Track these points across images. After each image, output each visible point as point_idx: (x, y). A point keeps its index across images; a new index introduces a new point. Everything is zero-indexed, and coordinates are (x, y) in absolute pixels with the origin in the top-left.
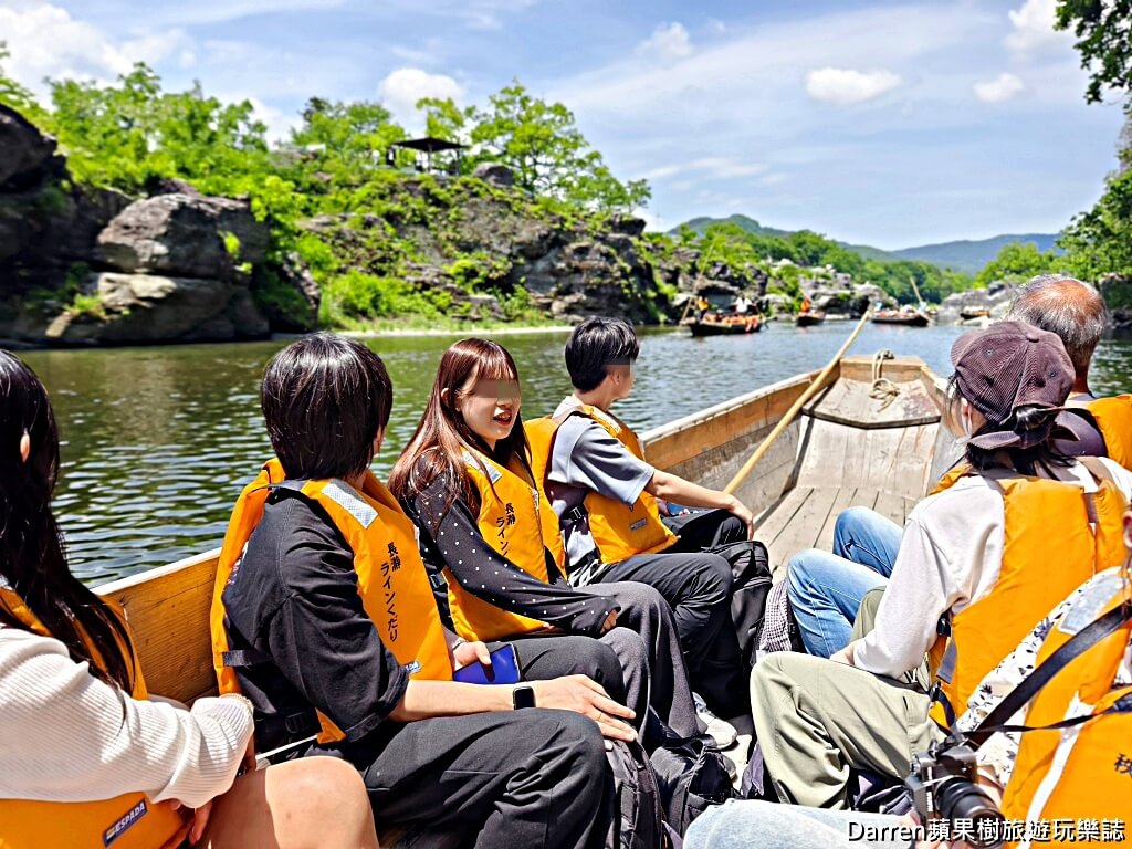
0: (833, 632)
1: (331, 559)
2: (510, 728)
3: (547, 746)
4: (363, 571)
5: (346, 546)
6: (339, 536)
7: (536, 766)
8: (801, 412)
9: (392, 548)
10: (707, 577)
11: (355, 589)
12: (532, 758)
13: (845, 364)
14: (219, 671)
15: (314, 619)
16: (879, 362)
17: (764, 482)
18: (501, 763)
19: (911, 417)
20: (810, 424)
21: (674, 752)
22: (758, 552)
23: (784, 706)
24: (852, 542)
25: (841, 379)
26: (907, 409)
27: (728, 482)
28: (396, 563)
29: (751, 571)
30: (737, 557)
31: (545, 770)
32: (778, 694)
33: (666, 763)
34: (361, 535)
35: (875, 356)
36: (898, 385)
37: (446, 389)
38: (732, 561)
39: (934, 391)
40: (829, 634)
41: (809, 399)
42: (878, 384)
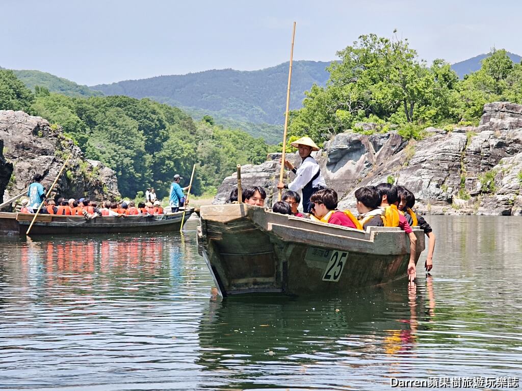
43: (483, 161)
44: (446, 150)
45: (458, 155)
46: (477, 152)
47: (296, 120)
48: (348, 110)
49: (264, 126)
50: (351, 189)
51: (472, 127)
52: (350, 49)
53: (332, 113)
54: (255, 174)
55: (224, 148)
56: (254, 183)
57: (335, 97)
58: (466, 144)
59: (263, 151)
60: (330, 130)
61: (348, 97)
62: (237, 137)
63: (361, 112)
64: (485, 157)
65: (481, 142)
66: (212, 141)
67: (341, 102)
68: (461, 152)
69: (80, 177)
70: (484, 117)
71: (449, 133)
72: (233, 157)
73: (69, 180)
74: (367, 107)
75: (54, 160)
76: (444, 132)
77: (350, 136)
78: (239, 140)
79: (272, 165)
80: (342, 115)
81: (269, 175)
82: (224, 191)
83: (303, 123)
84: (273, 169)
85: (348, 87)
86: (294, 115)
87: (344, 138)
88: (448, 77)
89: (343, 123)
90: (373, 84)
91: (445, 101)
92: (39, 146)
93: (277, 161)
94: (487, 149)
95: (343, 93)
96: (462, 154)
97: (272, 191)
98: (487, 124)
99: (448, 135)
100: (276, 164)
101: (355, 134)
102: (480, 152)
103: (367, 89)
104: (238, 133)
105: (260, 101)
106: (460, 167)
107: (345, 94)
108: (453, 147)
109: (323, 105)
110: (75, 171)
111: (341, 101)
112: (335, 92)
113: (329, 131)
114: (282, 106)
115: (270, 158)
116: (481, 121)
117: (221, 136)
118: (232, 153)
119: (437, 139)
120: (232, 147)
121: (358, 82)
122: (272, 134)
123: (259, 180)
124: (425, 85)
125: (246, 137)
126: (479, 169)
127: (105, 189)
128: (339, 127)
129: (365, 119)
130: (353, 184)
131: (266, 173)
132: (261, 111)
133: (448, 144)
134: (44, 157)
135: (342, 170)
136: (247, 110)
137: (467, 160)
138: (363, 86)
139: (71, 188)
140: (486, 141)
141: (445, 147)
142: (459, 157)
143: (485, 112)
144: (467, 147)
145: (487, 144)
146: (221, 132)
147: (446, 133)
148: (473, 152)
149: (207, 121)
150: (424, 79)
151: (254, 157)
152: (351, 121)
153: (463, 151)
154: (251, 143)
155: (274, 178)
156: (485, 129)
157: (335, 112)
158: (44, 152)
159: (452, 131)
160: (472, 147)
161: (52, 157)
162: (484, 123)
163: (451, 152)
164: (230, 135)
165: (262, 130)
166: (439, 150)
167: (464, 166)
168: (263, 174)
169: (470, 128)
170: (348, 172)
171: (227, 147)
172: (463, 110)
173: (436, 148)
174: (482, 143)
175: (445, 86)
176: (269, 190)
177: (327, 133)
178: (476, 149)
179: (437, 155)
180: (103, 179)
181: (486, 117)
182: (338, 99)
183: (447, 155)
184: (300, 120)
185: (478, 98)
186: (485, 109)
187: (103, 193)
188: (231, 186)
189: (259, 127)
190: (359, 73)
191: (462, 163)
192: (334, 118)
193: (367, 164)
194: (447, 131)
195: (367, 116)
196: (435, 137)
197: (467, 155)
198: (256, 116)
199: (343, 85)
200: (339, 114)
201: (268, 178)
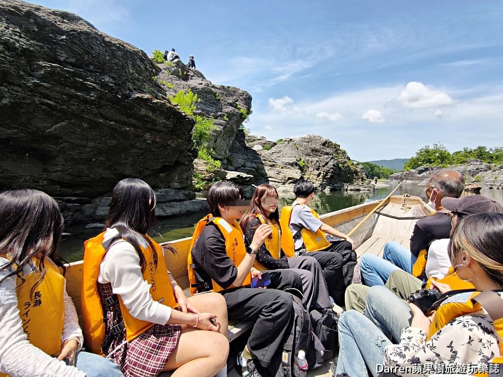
0: (375, 280)
1: (219, 241)
2: (265, 293)
3: (275, 300)
4: (228, 245)
5: (224, 239)
6: (222, 237)
7: (271, 306)
8: (375, 212)
9: (236, 240)
10: (334, 260)
11: (225, 249)
12: (270, 303)
13: (392, 198)
14: (189, 269)
15: (215, 256)
16: (404, 198)
17: (362, 234)
18: (262, 303)
19: (415, 216)
20: (378, 216)
21: (319, 311)
22: (353, 253)
23: (354, 300)
24: (390, 252)
25: (390, 202)
26: (414, 213)
27: (348, 233)
28: (237, 244)
29: (350, 259)
30: (346, 254)
31: (273, 307)
32: (352, 296)
33: (316, 315)
34: (228, 235)
35: (403, 196)
36: (411, 206)
37: (257, 198)
38: (344, 256)
39: (424, 208)
40: (374, 281)
41: (379, 208)
42: (404, 205)
46: (470, 171)
52: (422, 149)
69: (346, 167)
73: (340, 168)
75: (332, 158)
92: (325, 151)
110: (344, 164)
127: (359, 174)
134: (327, 156)
135: (422, 175)
139: (341, 172)
158: (327, 154)
161: (331, 157)
170: (424, 175)
180: (358, 170)
187: (358, 175)
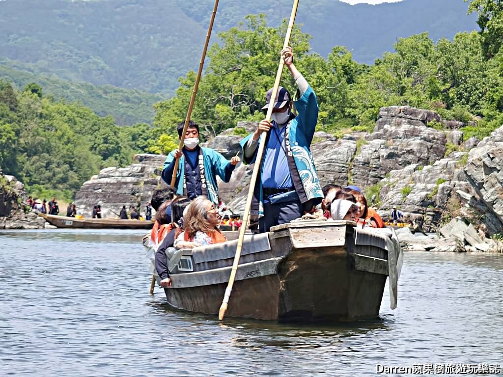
43: (372, 173)
44: (332, 159)
45: (344, 165)
47: (168, 113)
48: (230, 105)
49: (108, 91)
50: (231, 199)
51: (366, 133)
53: (210, 107)
54: (120, 178)
55: (56, 130)
56: (119, 189)
57: (215, 88)
58: (355, 154)
59: (112, 137)
60: (208, 127)
61: (230, 90)
62: (74, 115)
63: (245, 107)
64: (374, 169)
65: (370, 152)
66: (40, 121)
67: (222, 95)
68: (348, 162)
70: (380, 122)
71: (339, 140)
72: (69, 145)
74: (252, 102)
76: (334, 139)
77: (230, 138)
78: (78, 119)
79: (140, 169)
80: (222, 110)
81: (136, 181)
82: (84, 197)
83: (176, 118)
84: (141, 173)
85: (231, 76)
86: (165, 107)
87: (223, 141)
88: (349, 68)
89: (224, 119)
90: (260, 75)
91: (344, 97)
93: (145, 164)
94: (377, 160)
95: (225, 84)
96: (349, 165)
97: (139, 199)
98: (381, 131)
99: (337, 143)
100: (144, 167)
101: (237, 136)
102: (369, 163)
103: (253, 80)
104: (77, 110)
105: (101, 48)
106: (347, 179)
107: (228, 85)
108: (340, 156)
109: (200, 97)
111: (222, 93)
112: (215, 83)
113: (206, 128)
114: (136, 57)
115: (137, 161)
116: (376, 127)
117: (53, 114)
118: (68, 138)
119: (325, 147)
120: (68, 130)
121: (243, 72)
122: (120, 103)
123: (125, 186)
124: (317, 83)
125: (88, 115)
126: (368, 182)
128: (219, 124)
129: (250, 116)
130: (232, 194)
131: (133, 178)
132: (102, 64)
133: (336, 153)
136: (79, 62)
137: (355, 172)
138: (248, 77)
140: (376, 151)
141: (332, 157)
142: (347, 168)
143: (380, 117)
144: (356, 157)
145: (377, 155)
146: (52, 107)
147: (336, 140)
148: (361, 163)
149: (34, 91)
150: (316, 77)
151: (99, 145)
152: (233, 118)
153: (351, 161)
154: (95, 125)
155: (142, 184)
156: (378, 137)
157: (215, 106)
159: (342, 137)
160: (360, 158)
162: (379, 129)
163: (338, 163)
164: (65, 111)
165: (104, 96)
166: (326, 159)
167: (351, 178)
168: (129, 179)
169: (364, 134)
171: (61, 130)
172: (361, 111)
173: (322, 157)
174: (372, 154)
175: (344, 80)
176: (136, 198)
177: (205, 130)
178: (364, 160)
179: (323, 165)
181: (381, 122)
182: (219, 91)
183: (333, 166)
184: (172, 114)
185: (376, 98)
186: (381, 113)
188: (91, 192)
189: (100, 92)
190: (246, 60)
191: (349, 175)
192: (213, 113)
193: (249, 171)
194: (337, 138)
195: (252, 112)
196: (324, 144)
197: (354, 166)
198: (94, 72)
199: (225, 73)
200: (219, 110)
201: (135, 184)
